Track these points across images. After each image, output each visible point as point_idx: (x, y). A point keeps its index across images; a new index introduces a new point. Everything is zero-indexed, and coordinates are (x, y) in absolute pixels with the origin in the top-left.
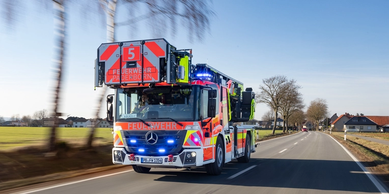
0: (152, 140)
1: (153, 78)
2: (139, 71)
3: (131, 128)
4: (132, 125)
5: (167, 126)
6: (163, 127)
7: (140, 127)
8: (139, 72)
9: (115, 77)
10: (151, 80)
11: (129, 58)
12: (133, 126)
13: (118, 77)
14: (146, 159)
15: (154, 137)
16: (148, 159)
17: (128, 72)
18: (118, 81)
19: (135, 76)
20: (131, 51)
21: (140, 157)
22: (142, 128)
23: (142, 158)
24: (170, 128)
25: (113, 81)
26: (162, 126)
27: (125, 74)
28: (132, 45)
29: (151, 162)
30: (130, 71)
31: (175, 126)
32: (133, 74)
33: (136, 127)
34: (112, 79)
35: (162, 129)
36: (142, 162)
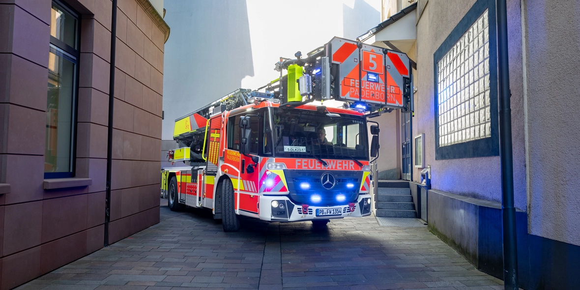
0: (328, 183)
1: (397, 102)
2: (382, 88)
3: (300, 166)
4: (301, 162)
5: (344, 165)
6: (339, 167)
7: (311, 166)
8: (382, 90)
9: (352, 90)
10: (395, 103)
11: (370, 68)
12: (303, 164)
13: (357, 90)
14: (322, 211)
15: (331, 180)
16: (325, 211)
17: (369, 87)
18: (356, 97)
19: (377, 94)
20: (373, 59)
21: (314, 208)
22: (315, 168)
23: (317, 210)
24: (347, 168)
25: (351, 96)
26: (338, 165)
27: (365, 89)
28: (372, 51)
29: (329, 214)
30: (371, 86)
31: (352, 166)
32: (375, 91)
33: (307, 166)
34: (348, 93)
35: (339, 169)
36: (317, 216)
